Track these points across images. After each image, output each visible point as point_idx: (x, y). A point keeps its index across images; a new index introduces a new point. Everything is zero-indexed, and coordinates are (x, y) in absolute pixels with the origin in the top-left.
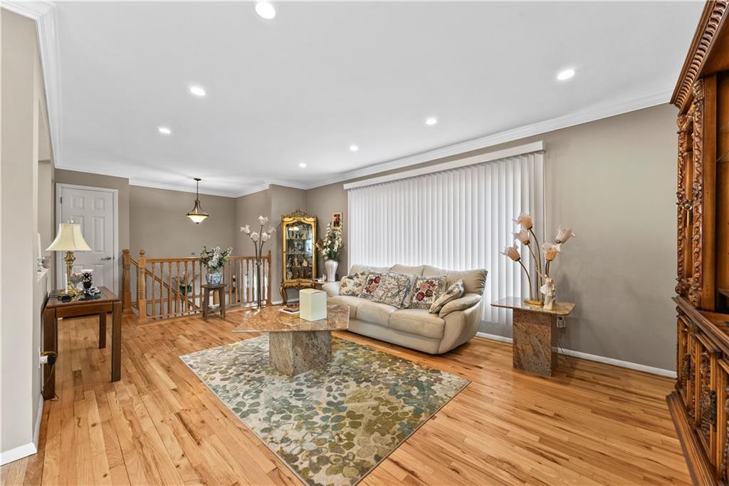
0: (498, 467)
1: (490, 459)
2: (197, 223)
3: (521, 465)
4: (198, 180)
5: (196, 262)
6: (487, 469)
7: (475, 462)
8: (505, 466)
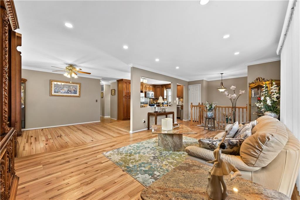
0: (91, 180)
1: (95, 179)
2: (222, 92)
3: (86, 187)
4: (222, 74)
5: (220, 108)
6: (92, 177)
7: (97, 175)
8: (90, 182)
